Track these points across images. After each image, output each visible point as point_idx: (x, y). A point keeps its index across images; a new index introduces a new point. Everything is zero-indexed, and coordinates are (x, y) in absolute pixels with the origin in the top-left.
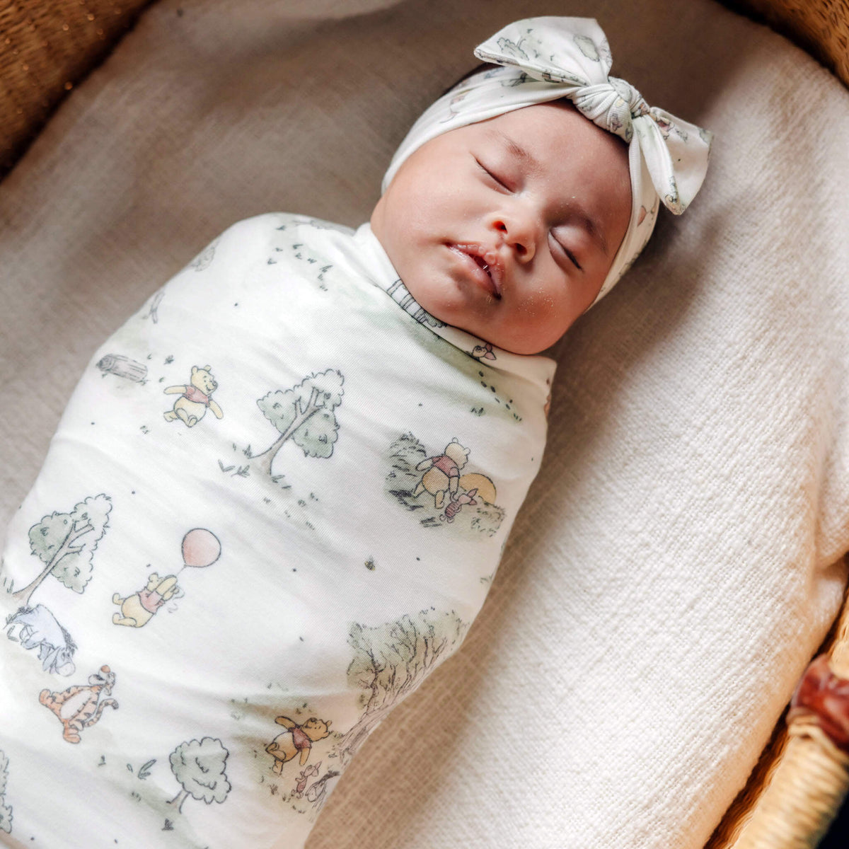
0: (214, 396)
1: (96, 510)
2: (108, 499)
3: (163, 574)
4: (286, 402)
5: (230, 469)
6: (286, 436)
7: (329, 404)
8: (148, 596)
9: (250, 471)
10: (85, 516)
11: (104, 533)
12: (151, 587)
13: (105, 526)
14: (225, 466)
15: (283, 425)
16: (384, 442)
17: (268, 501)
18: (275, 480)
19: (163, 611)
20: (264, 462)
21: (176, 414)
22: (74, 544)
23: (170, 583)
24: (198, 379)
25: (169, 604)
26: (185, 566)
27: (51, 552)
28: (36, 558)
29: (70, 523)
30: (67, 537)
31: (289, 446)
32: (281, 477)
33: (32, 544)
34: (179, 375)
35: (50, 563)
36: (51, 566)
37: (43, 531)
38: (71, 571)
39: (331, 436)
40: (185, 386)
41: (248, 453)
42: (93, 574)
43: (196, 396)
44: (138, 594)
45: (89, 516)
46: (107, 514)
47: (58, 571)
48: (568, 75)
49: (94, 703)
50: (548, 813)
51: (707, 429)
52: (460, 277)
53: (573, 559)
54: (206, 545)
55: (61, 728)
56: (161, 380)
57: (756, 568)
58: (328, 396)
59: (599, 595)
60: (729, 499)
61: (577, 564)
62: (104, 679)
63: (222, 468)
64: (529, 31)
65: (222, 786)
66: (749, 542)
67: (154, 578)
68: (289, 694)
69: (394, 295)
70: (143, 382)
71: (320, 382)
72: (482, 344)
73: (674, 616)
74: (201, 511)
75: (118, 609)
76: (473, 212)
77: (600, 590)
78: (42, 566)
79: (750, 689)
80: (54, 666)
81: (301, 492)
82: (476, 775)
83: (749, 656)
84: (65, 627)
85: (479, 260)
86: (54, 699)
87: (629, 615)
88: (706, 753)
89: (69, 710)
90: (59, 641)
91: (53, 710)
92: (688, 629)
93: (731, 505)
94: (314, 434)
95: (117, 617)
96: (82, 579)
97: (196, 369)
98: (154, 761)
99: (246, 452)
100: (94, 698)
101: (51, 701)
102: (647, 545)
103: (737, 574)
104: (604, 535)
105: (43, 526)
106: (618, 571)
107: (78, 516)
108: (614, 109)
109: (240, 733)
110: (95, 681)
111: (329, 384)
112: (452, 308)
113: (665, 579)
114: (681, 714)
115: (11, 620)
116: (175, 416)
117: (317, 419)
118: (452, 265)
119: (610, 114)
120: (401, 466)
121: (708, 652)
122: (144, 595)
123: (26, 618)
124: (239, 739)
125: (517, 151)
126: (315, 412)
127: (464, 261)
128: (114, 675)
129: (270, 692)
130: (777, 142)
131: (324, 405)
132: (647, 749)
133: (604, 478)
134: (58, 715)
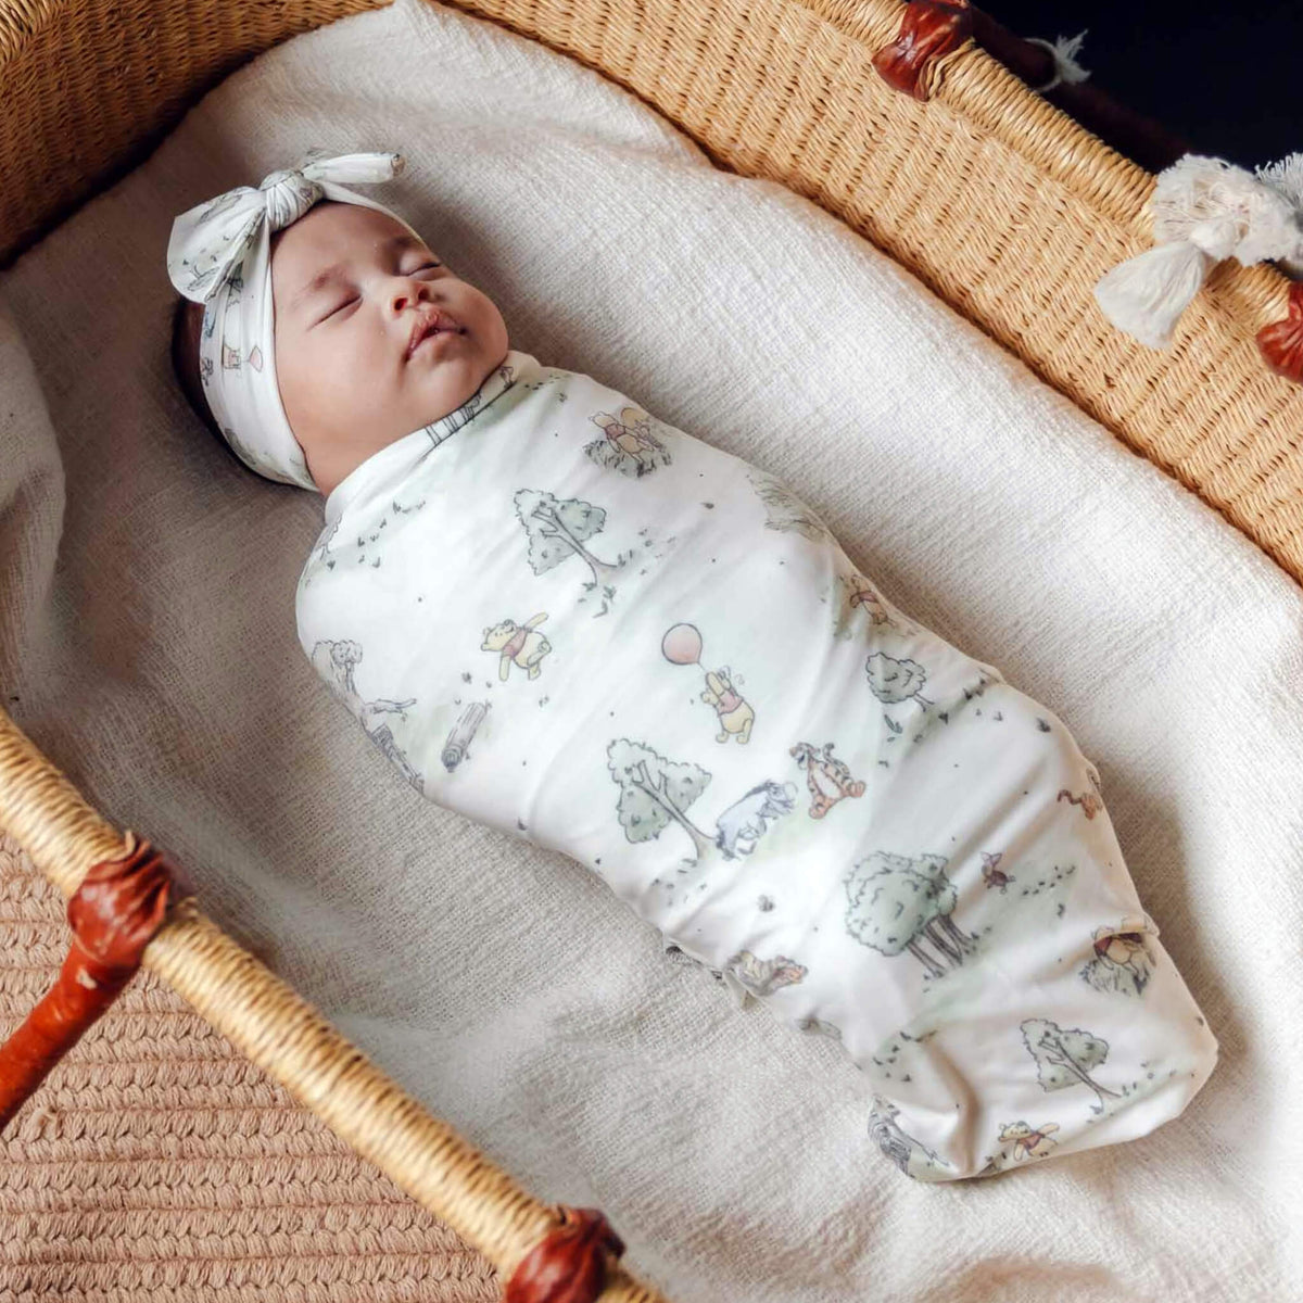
0: (520, 623)
1: (623, 758)
2: (614, 743)
3: (703, 687)
4: (542, 544)
5: (605, 606)
6: (578, 547)
7: (550, 504)
8: (723, 704)
9: (610, 587)
10: (628, 771)
11: (650, 750)
12: (714, 700)
13: (643, 747)
14: (602, 610)
15: (566, 550)
16: (591, 469)
17: (643, 572)
18: (623, 563)
19: (740, 690)
20: (604, 571)
21: (532, 667)
22: (656, 785)
23: (712, 679)
24: (497, 642)
25: (735, 683)
26: (698, 663)
27: (660, 813)
28: (663, 834)
29: (633, 788)
30: (648, 792)
31: (592, 545)
32: (620, 557)
33: (646, 838)
34: (487, 665)
35: (672, 813)
36: (676, 814)
37: (635, 822)
38: (685, 788)
39: (584, 507)
40: (502, 657)
41: (590, 587)
42: (691, 763)
43: (517, 644)
44: (720, 715)
45: (629, 766)
46: (631, 745)
47: (682, 804)
49: (826, 766)
50: (932, 443)
51: (596, 226)
53: (690, 393)
54: (680, 638)
55: (849, 800)
56: (489, 686)
57: (733, 210)
58: (543, 504)
59: (731, 370)
60: (666, 219)
61: (696, 390)
62: (804, 755)
63: (602, 614)
64: (185, 263)
65: (910, 666)
66: (709, 209)
67: (706, 696)
68: (831, 588)
69: (442, 437)
70: (488, 706)
71: (527, 509)
72: (499, 372)
73: (764, 296)
74: (644, 642)
75: (732, 738)
77: (726, 369)
78: (674, 823)
79: (841, 241)
80: (785, 804)
81: (637, 543)
83: (811, 233)
84: (744, 794)
85: (428, 332)
86: (820, 805)
87: (756, 343)
88: (893, 290)
89: (831, 791)
90: (762, 798)
91: (830, 806)
92: (779, 285)
93: (672, 219)
94: (580, 521)
95: (741, 739)
96: (692, 773)
97: (486, 647)
98: (886, 717)
99: (589, 589)
100: (822, 765)
101: (821, 807)
102: (693, 310)
103: (736, 228)
104: (674, 355)
105: (630, 825)
106: (711, 345)
107: (626, 779)
108: (295, 189)
109: (863, 637)
110: (805, 764)
111: (529, 503)
113: (728, 300)
114: (856, 304)
115: (729, 855)
116: (534, 668)
117: (564, 518)
120: (616, 462)
121: (802, 270)
122: (722, 709)
123: (729, 837)
124: (869, 640)
125: (321, 282)
126: (557, 518)
127: (428, 347)
128: (801, 744)
129: (829, 600)
130: (320, 115)
131: (552, 509)
132: (885, 339)
133: (618, 346)
134: (836, 801)
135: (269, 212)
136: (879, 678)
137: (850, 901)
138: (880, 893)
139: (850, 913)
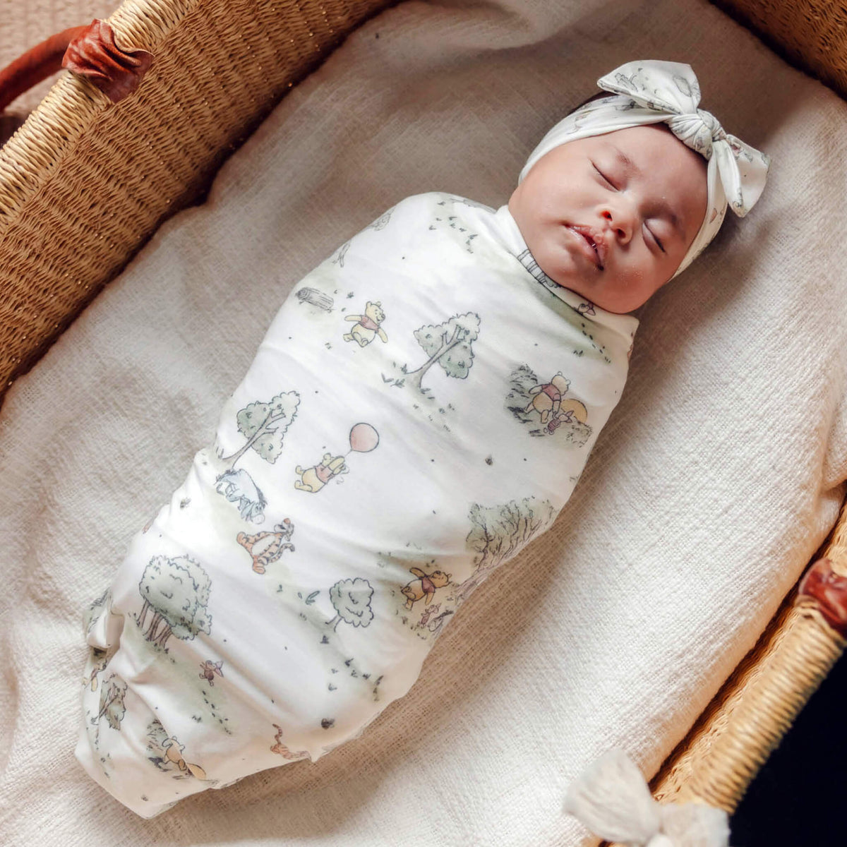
0: (382, 325)
1: (288, 402)
2: (298, 395)
3: (334, 455)
4: (436, 334)
5: (390, 381)
6: (434, 359)
7: (468, 338)
8: (322, 470)
9: (404, 384)
10: (279, 406)
11: (293, 420)
12: (325, 463)
13: (294, 415)
14: (387, 378)
15: (432, 351)
16: (507, 371)
17: (416, 407)
18: (423, 392)
19: (332, 482)
20: (416, 378)
21: (352, 336)
22: (270, 427)
23: (339, 461)
24: (372, 313)
25: (338, 478)
26: (351, 450)
27: (253, 431)
28: (240, 435)
29: (268, 410)
30: (265, 421)
31: (435, 368)
32: (428, 390)
33: (239, 424)
34: (357, 307)
35: (252, 439)
36: (252, 442)
37: (248, 415)
38: (267, 446)
39: (468, 362)
40: (361, 316)
41: (404, 369)
42: (283, 450)
43: (368, 324)
44: (315, 468)
45: (282, 407)
46: (296, 407)
47: (257, 446)
48: (667, 105)
49: (277, 545)
50: (606, 654)
51: (748, 380)
52: (574, 251)
53: (640, 468)
54: (367, 436)
55: (251, 561)
56: (343, 310)
57: (777, 486)
58: (467, 332)
59: (656, 498)
60: (761, 434)
61: (642, 473)
62: (285, 529)
63: (384, 379)
64: (640, 70)
65: (367, 615)
66: (774, 467)
67: (328, 457)
68: (422, 552)
69: (523, 261)
70: (330, 310)
71: (461, 321)
72: (586, 303)
73: (712, 517)
74: (365, 410)
75: (299, 477)
76: (588, 203)
77: (658, 493)
78: (247, 440)
79: (764, 576)
80: (249, 515)
81: (441, 402)
82: (554, 622)
83: (766, 552)
84: (260, 487)
85: (589, 239)
86: (248, 540)
87: (678, 514)
88: (727, 621)
89: (258, 549)
90: (254, 498)
91: (246, 548)
92: (722, 528)
93: (762, 438)
94: (455, 360)
95: (298, 483)
96: (274, 453)
97: (369, 304)
98: (318, 592)
99: (402, 369)
100: (277, 542)
101: (245, 541)
102: (696, 463)
103: (761, 490)
104: (664, 453)
105: (247, 411)
106: (673, 480)
107: (274, 406)
108: (699, 133)
109: (384, 577)
110: (278, 529)
111: (469, 324)
112: (566, 274)
113: (708, 489)
114: (711, 590)
115: (220, 478)
116: (351, 337)
117: (458, 349)
118: (569, 242)
119: (696, 137)
120: (518, 389)
121: (735, 545)
122: (319, 469)
123: (232, 478)
124: (383, 582)
125: (624, 160)
126: (457, 343)
127: (578, 239)
128: (293, 526)
129: (409, 549)
130: (819, 169)
131: (464, 339)
132: (683, 614)
133: (668, 410)
134: (250, 553)
135: (677, 117)
136: (349, 588)
137: (173, 560)
138: (178, 581)
139: (165, 558)
